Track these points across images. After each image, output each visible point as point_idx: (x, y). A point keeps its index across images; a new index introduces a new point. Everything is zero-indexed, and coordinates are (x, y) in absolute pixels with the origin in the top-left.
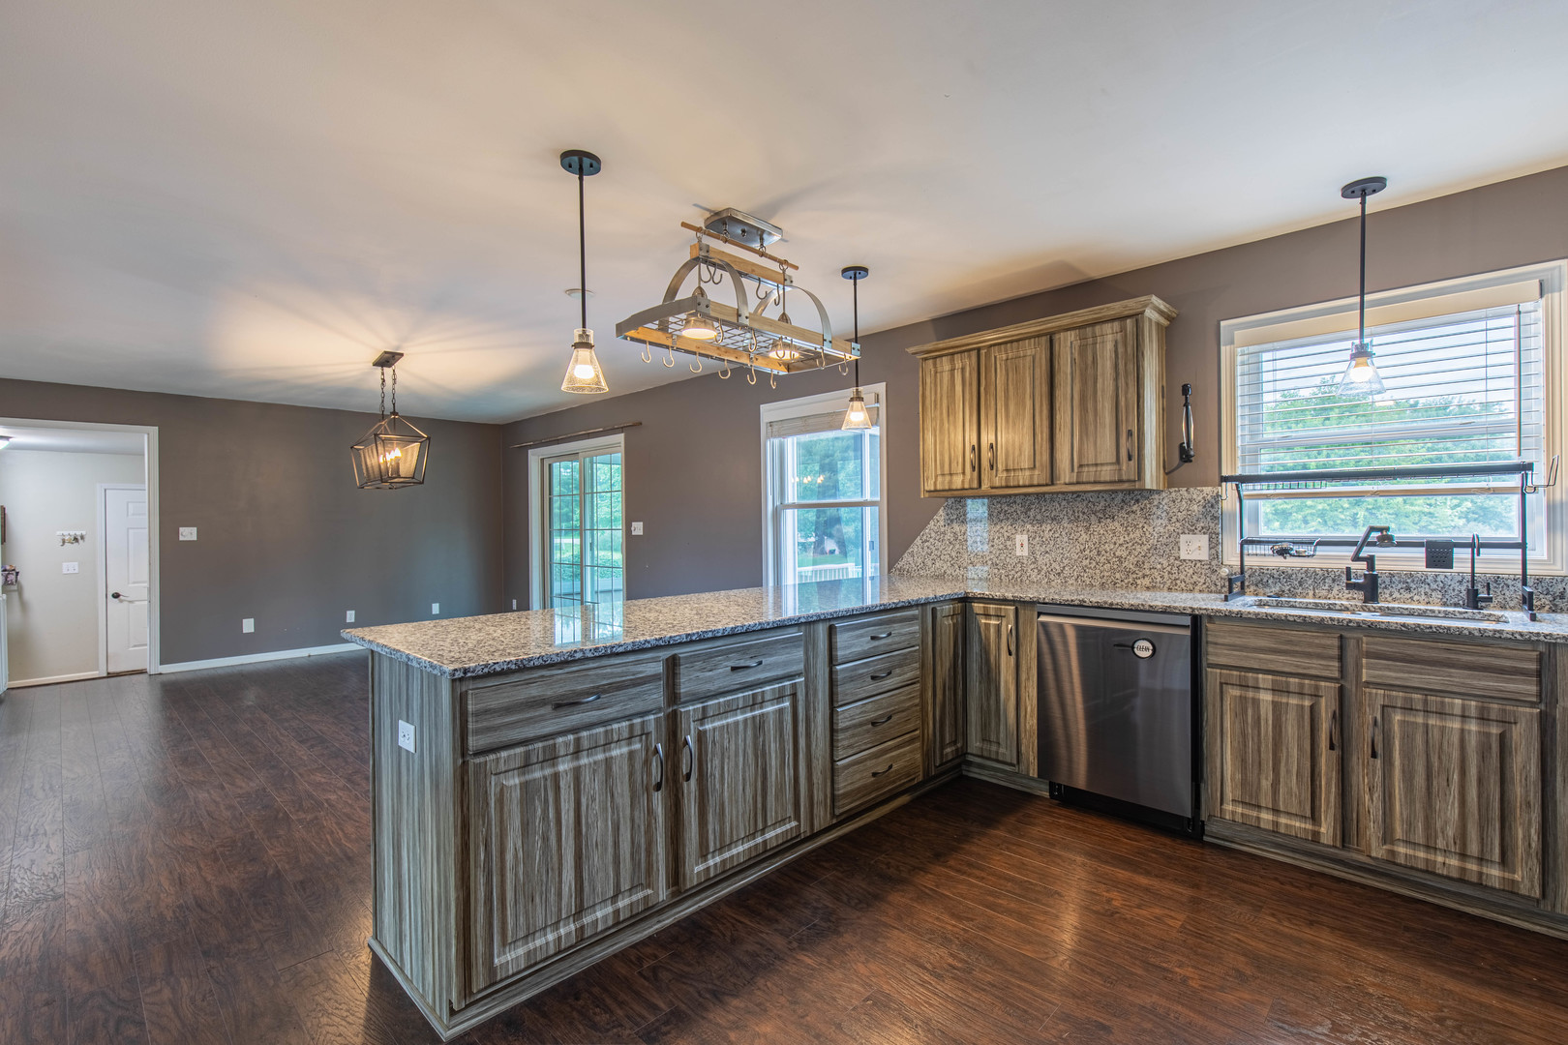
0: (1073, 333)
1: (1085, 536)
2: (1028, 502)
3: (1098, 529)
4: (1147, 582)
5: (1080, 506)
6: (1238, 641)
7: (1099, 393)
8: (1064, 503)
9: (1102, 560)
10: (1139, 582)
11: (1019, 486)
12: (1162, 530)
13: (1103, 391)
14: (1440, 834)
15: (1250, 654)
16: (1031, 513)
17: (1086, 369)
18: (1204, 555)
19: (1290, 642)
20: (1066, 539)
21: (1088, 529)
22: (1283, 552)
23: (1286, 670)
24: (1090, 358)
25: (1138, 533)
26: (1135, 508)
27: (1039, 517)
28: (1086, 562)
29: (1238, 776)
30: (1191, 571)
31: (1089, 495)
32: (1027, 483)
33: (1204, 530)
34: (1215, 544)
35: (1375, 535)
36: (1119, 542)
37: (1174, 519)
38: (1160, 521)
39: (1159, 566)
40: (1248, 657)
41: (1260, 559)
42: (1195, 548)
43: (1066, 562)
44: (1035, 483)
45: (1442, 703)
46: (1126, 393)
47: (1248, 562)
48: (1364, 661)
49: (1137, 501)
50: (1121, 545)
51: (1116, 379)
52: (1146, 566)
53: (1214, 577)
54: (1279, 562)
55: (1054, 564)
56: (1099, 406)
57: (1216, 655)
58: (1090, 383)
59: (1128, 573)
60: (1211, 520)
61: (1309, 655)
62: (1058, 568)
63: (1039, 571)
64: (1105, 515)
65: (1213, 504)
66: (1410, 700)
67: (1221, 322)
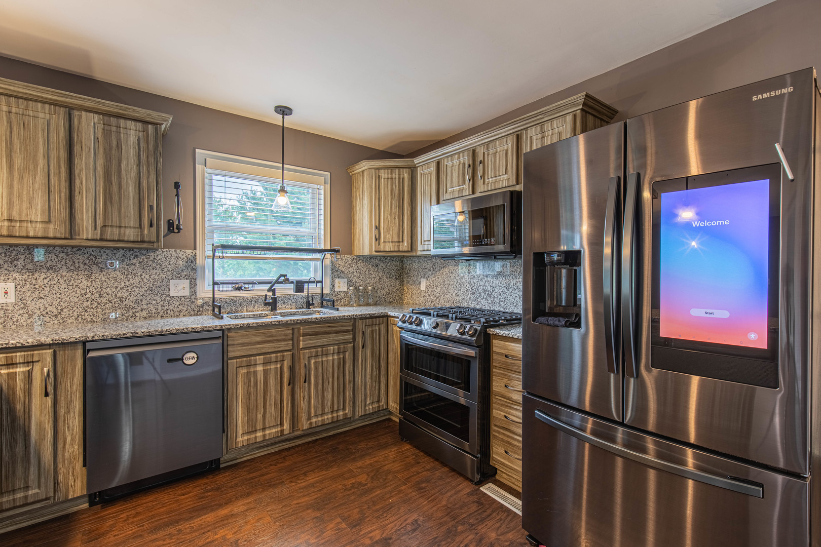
0: (96, 116)
1: (85, 282)
2: (14, 253)
3: (99, 277)
4: (144, 313)
5: (80, 258)
6: (246, 341)
7: (123, 172)
8: (62, 255)
9: (104, 300)
10: (137, 314)
11: (28, 237)
12: (156, 277)
13: (127, 171)
14: (326, 406)
15: (252, 347)
16: (20, 263)
17: (111, 149)
18: (187, 293)
19: (272, 336)
20: (65, 285)
21: (89, 277)
22: (239, 289)
23: (270, 351)
24: (114, 143)
25: (137, 280)
26: (134, 261)
27: (30, 266)
28: (85, 304)
29: (246, 418)
30: (178, 303)
31: (91, 250)
32: (40, 235)
33: (187, 277)
34: (193, 285)
35: (282, 278)
36: (119, 287)
37: (166, 270)
38: (155, 271)
39: (154, 302)
40: (251, 348)
42: (179, 288)
43: (64, 305)
44: (51, 235)
45: (327, 350)
46: (148, 178)
47: (217, 295)
48: (301, 338)
49: (137, 256)
50: (122, 288)
51: (139, 165)
52: (144, 302)
53: (193, 306)
54: (238, 294)
55: (49, 308)
56: (124, 182)
57: (234, 351)
58: (115, 162)
59: (128, 309)
60: (191, 271)
61: (279, 341)
62: (54, 310)
63: (30, 316)
64: (107, 266)
65: (192, 260)
66: (317, 352)
67: (196, 149)
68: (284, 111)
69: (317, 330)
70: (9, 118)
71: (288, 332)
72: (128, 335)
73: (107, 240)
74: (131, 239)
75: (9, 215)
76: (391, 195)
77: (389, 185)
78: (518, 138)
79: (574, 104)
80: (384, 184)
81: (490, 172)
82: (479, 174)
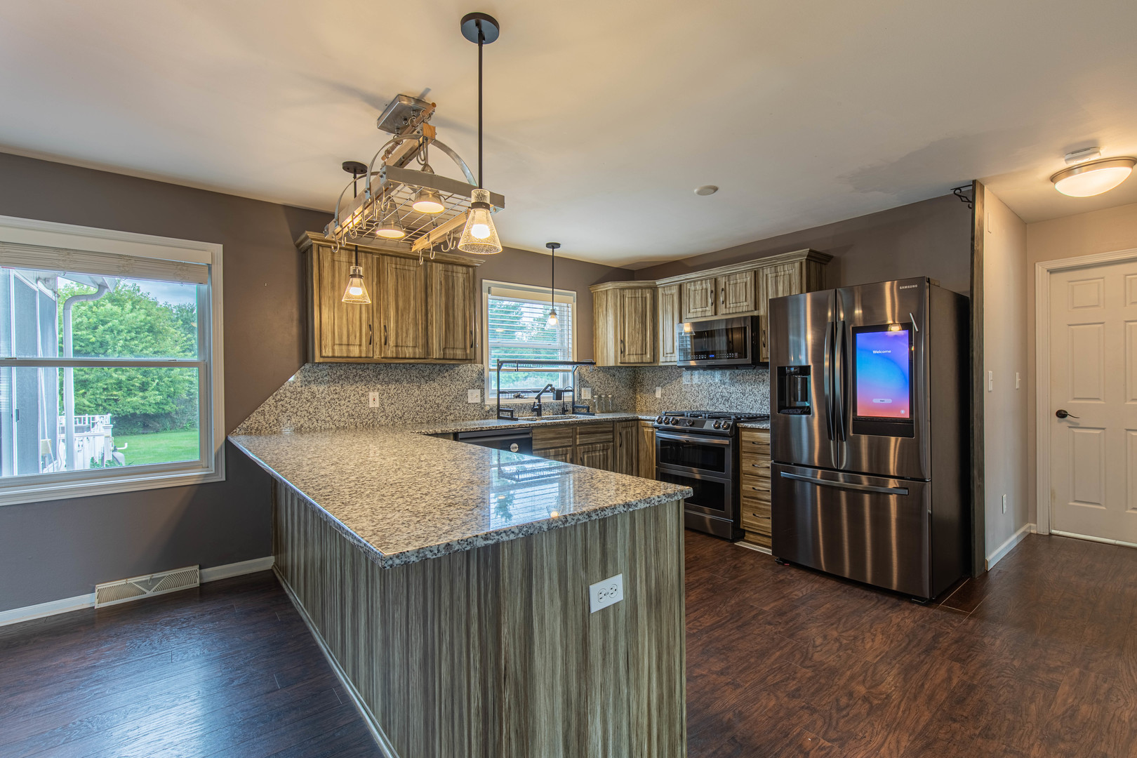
0: (441, 265)
1: (417, 392)
2: (378, 369)
3: (425, 387)
4: (452, 417)
5: (414, 372)
6: (543, 437)
7: (456, 306)
8: (404, 370)
9: (428, 407)
10: (448, 418)
11: (405, 358)
12: (459, 387)
13: (458, 305)
16: (381, 377)
17: (449, 289)
18: (478, 400)
19: (559, 434)
20: (405, 394)
21: (419, 387)
22: (518, 397)
23: (558, 445)
24: (451, 284)
25: (448, 389)
26: (446, 374)
27: (386, 379)
28: (418, 409)
30: (473, 409)
31: (420, 366)
32: (411, 356)
33: (479, 387)
34: (482, 395)
35: (550, 388)
36: (437, 395)
37: (465, 381)
38: (458, 382)
39: (458, 408)
41: (506, 401)
42: (474, 396)
43: (405, 409)
44: (417, 356)
45: (596, 447)
46: (470, 309)
47: (501, 402)
48: (578, 436)
49: (447, 371)
50: (438, 396)
51: (464, 300)
52: (452, 408)
53: (483, 411)
54: (518, 401)
55: (397, 412)
56: (456, 314)
57: (536, 445)
58: (451, 299)
59: (442, 413)
60: (480, 382)
61: (564, 438)
62: (400, 413)
63: (387, 417)
64: (430, 378)
65: (481, 373)
66: (589, 448)
67: (484, 280)
68: (553, 246)
69: (589, 430)
70: (396, 273)
71: (569, 431)
72: (478, 429)
73: (446, 359)
74: (460, 358)
75: (397, 343)
76: (635, 312)
77: (633, 304)
78: (756, 274)
79: (800, 255)
80: (629, 303)
81: (731, 299)
82: (722, 299)
